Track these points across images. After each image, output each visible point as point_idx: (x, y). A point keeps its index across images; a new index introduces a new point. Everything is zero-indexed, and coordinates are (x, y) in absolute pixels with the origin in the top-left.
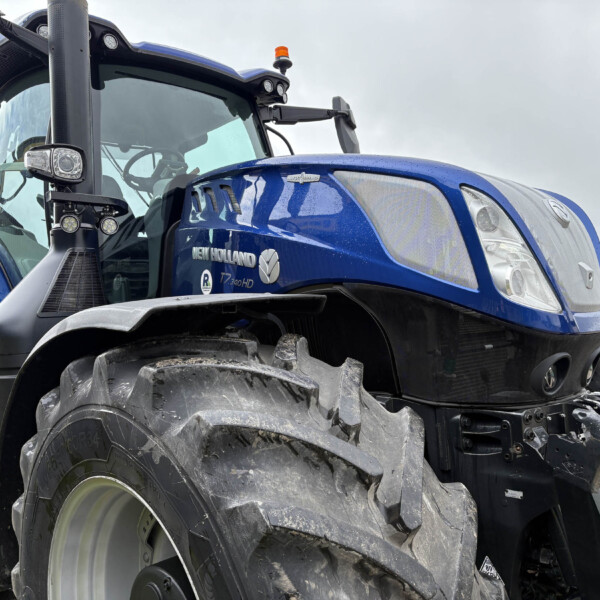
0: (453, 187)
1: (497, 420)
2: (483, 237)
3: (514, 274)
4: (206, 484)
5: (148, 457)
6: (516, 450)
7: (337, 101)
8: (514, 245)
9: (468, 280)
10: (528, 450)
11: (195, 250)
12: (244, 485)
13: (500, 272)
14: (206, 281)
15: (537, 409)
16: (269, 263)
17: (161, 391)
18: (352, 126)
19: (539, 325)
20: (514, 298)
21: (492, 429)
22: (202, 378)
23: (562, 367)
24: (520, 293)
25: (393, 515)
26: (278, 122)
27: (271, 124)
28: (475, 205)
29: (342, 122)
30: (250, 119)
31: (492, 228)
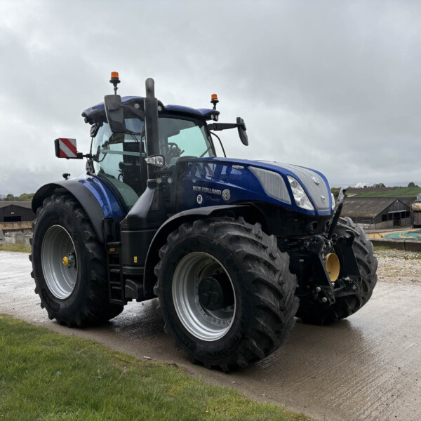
0: (284, 175)
1: (297, 240)
2: (293, 189)
3: (301, 200)
4: (231, 247)
5: (214, 244)
6: (302, 248)
7: (238, 119)
8: (301, 192)
9: (289, 201)
10: (305, 248)
11: (194, 187)
12: (240, 247)
13: (297, 199)
14: (199, 199)
15: (308, 237)
16: (226, 194)
17: (216, 229)
18: (245, 129)
19: (308, 214)
20: (301, 206)
21: (295, 243)
22: (225, 226)
23: (315, 225)
24: (303, 205)
25: (271, 255)
26: (215, 130)
27: (212, 131)
28: (291, 180)
29: (241, 128)
30: (203, 127)
31: (295, 187)
